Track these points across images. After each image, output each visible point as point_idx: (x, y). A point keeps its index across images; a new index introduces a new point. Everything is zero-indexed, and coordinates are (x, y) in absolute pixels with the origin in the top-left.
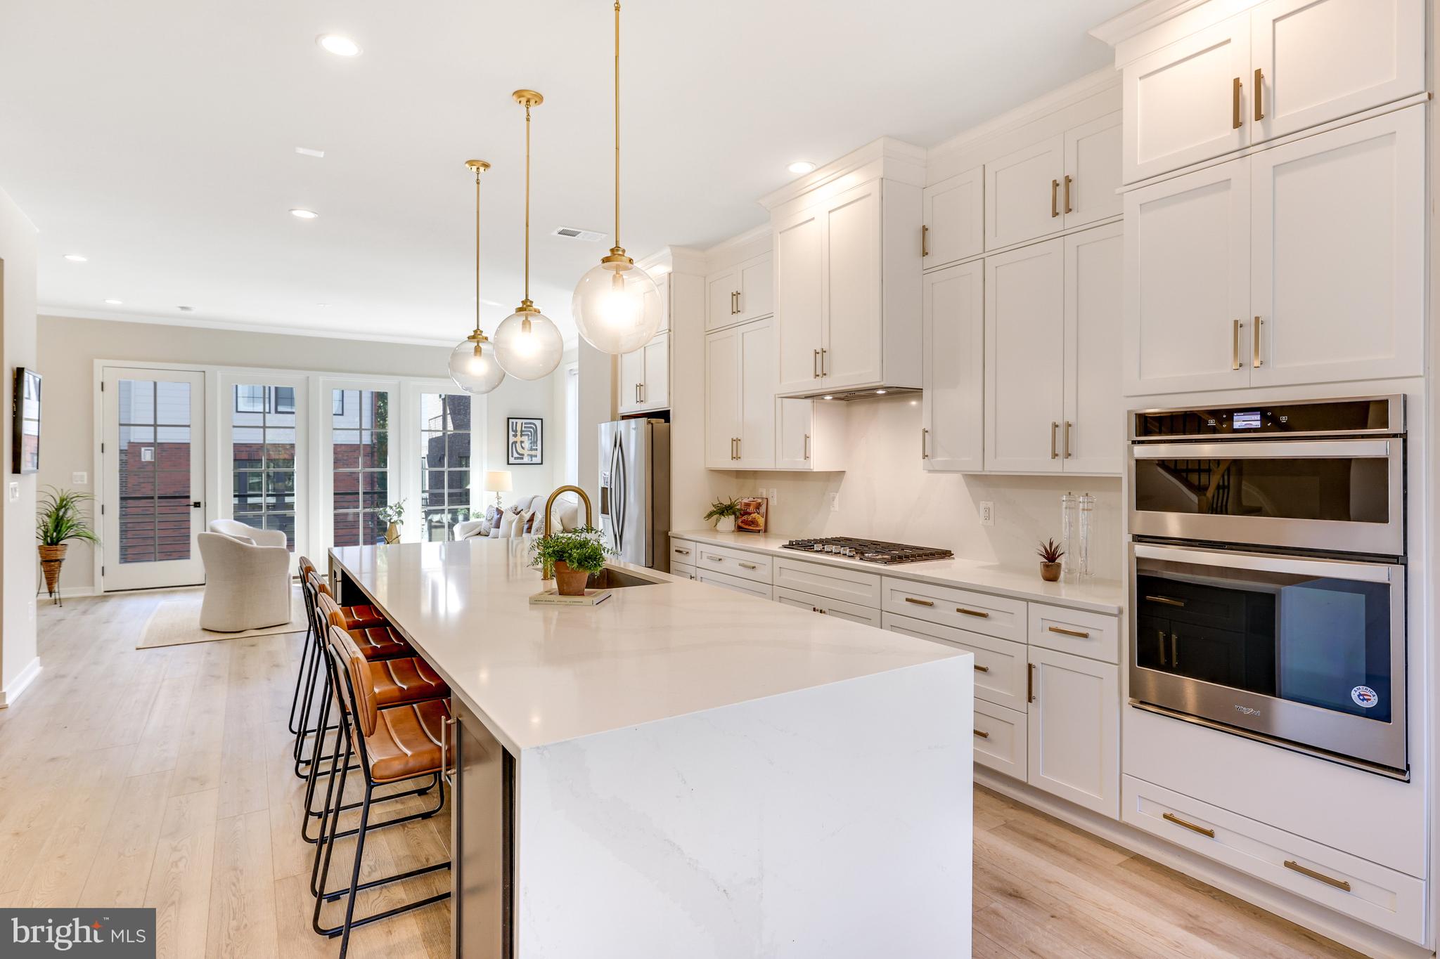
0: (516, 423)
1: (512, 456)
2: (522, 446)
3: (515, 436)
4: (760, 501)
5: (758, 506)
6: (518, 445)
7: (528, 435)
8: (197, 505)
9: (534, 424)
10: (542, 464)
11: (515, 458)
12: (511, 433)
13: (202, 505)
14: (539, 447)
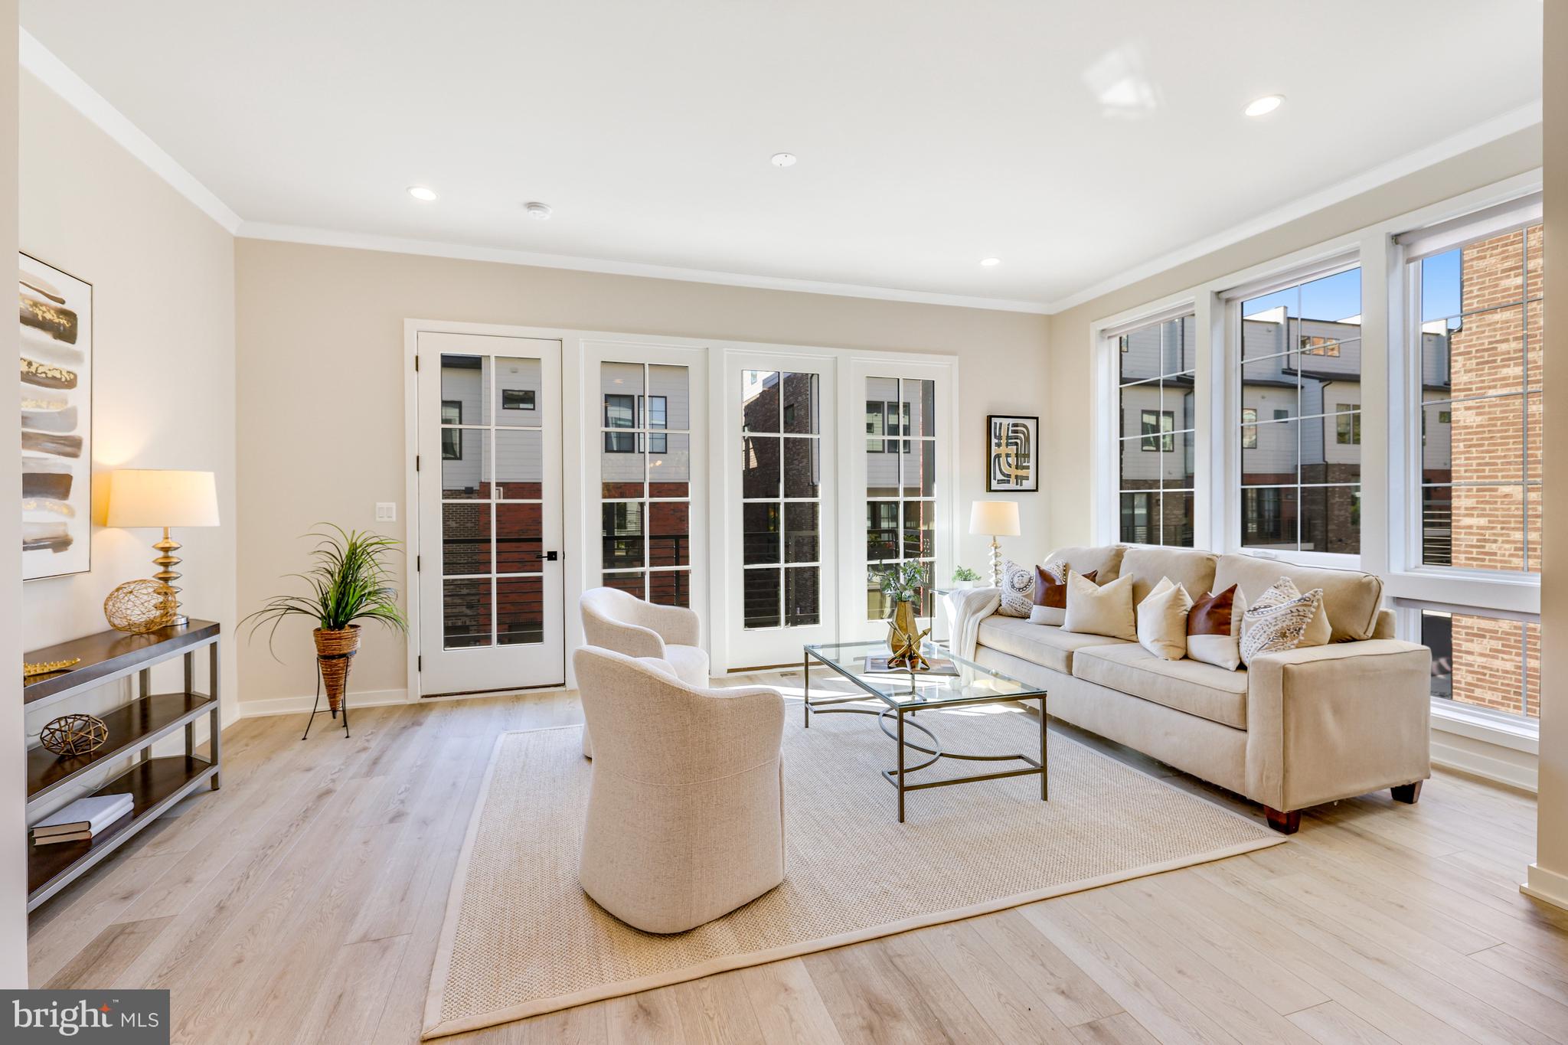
0: (1001, 424)
1: (995, 479)
2: (1008, 462)
3: (999, 445)
6: (1003, 460)
7: (1016, 444)
8: (552, 556)
9: (1025, 426)
10: (1036, 490)
11: (1000, 482)
12: (994, 441)
13: (560, 556)
14: (1032, 463)
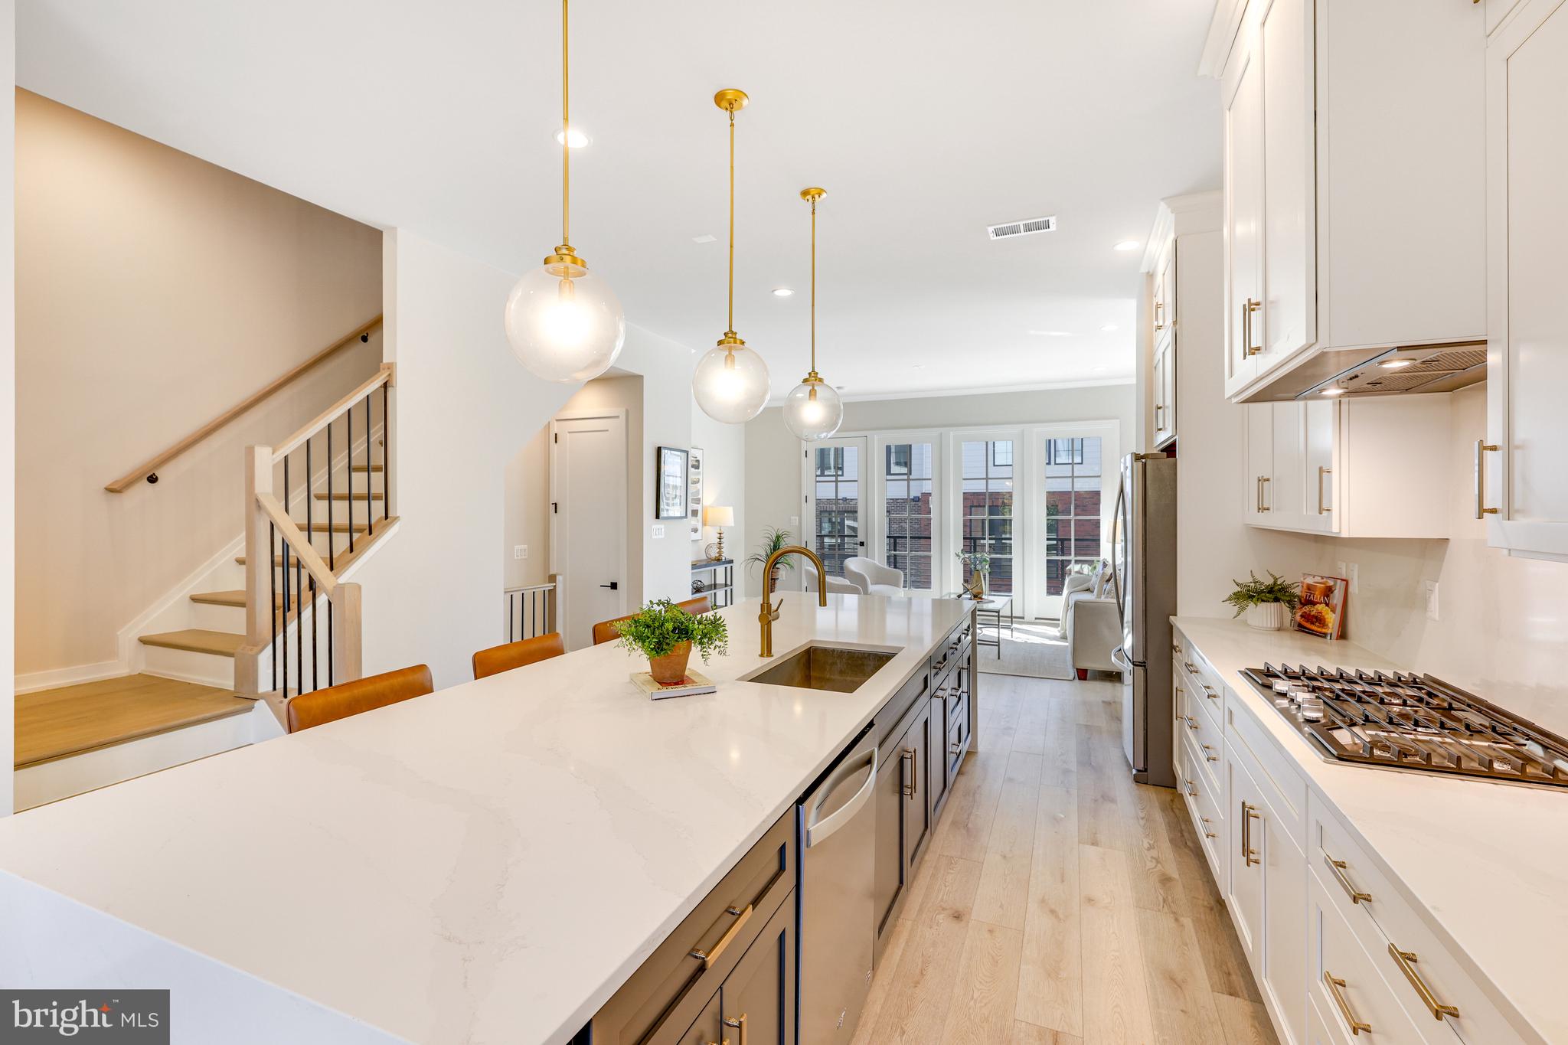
4: (1331, 583)
5: (1328, 591)
8: (862, 544)
13: (865, 544)
